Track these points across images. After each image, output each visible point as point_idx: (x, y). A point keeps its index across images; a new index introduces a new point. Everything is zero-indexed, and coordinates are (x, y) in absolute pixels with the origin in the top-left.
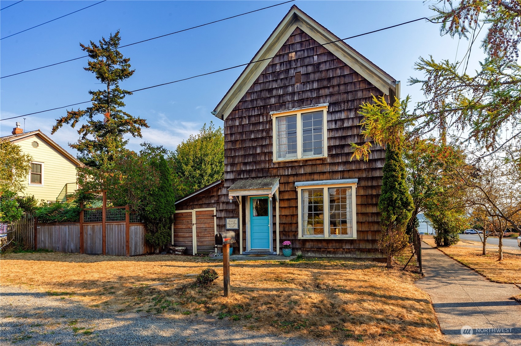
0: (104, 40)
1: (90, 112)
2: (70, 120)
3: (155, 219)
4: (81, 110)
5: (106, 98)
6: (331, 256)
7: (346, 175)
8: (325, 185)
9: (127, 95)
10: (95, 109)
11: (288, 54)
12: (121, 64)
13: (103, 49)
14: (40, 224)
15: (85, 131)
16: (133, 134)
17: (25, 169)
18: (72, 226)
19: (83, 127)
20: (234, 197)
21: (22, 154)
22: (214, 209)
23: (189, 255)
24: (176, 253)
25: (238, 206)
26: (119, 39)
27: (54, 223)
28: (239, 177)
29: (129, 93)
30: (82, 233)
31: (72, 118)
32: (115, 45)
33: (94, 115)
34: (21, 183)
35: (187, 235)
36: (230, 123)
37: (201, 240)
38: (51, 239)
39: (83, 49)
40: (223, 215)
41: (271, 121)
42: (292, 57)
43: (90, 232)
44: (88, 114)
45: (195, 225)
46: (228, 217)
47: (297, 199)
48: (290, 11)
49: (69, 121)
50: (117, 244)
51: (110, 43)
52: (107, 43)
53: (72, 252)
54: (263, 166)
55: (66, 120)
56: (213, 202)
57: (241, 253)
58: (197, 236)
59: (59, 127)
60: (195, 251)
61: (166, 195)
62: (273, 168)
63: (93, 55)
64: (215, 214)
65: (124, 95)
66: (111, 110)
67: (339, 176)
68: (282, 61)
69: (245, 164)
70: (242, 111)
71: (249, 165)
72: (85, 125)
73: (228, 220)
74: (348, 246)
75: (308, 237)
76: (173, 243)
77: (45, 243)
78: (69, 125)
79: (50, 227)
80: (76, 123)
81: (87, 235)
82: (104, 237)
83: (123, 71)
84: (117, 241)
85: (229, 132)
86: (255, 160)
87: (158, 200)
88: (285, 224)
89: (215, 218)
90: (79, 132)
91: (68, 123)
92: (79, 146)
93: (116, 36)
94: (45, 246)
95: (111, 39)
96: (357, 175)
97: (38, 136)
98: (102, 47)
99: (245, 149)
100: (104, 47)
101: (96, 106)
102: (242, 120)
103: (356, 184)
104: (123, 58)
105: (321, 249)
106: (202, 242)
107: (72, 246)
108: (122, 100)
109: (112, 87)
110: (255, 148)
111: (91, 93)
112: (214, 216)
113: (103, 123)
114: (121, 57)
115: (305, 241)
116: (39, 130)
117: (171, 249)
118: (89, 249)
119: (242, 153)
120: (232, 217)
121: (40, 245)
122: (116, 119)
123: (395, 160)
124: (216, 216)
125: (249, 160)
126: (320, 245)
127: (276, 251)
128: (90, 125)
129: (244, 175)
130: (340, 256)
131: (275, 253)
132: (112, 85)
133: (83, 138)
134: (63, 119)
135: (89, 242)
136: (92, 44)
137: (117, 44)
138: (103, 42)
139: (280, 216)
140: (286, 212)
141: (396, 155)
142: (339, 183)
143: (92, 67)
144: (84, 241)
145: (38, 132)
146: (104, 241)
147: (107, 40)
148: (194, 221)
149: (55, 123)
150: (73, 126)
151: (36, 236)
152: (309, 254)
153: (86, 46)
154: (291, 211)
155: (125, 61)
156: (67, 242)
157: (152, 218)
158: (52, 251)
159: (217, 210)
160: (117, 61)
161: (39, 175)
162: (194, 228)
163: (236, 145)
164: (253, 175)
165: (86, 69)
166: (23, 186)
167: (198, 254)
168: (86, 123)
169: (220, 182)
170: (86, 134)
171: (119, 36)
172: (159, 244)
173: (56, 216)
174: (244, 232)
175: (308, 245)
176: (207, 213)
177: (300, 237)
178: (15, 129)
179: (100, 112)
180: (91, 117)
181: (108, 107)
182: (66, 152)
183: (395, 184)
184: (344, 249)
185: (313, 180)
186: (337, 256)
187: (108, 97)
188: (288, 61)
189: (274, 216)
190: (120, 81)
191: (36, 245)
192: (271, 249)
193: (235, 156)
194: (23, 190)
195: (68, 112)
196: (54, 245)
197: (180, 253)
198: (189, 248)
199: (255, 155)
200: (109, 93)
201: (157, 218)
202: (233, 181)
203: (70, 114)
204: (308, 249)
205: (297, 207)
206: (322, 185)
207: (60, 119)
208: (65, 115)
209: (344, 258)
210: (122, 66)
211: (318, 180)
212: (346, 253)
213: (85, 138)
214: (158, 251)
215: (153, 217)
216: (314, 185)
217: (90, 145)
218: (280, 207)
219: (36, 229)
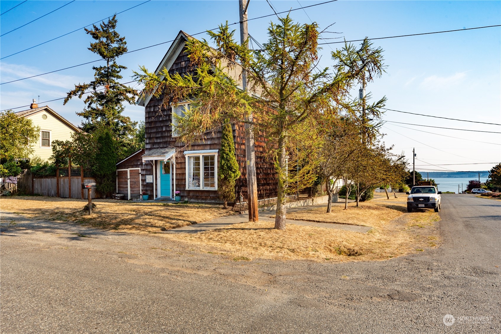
0: (103, 23)
1: (94, 85)
2: (77, 92)
3: (101, 175)
4: (86, 84)
5: (106, 73)
6: (204, 201)
7: (212, 147)
8: (200, 153)
9: (122, 70)
10: (97, 82)
11: (181, 62)
12: (118, 43)
13: (104, 31)
14: (36, 178)
15: (90, 101)
16: (129, 102)
17: (35, 137)
18: (52, 179)
19: (88, 98)
20: (146, 161)
21: (32, 126)
22: (140, 169)
23: (126, 200)
24: (116, 198)
25: (152, 167)
26: (116, 21)
27: (41, 177)
28: (153, 147)
29: (124, 68)
30: (58, 184)
31: (79, 91)
32: (113, 27)
33: (97, 87)
34: (32, 147)
35: (125, 186)
36: (148, 109)
37: (133, 190)
38: (41, 187)
39: (87, 32)
40: (144, 173)
41: (171, 108)
42: (183, 65)
43: (62, 183)
44: (92, 86)
45: (129, 180)
46: (147, 175)
47: (185, 162)
48: (179, 35)
49: (77, 94)
50: (77, 191)
51: (108, 25)
52: (106, 25)
53: (53, 196)
54: (166, 139)
55: (74, 93)
56: (139, 164)
57: (154, 199)
58: (131, 187)
59: (69, 99)
60: (129, 197)
61: (108, 158)
62: (172, 141)
63: (95, 36)
64: (140, 172)
65: (120, 70)
66: (110, 83)
67: (208, 147)
68: (177, 68)
69: (157, 138)
70: (155, 102)
71: (159, 139)
72: (89, 96)
73: (147, 176)
74: (212, 195)
75: (191, 189)
76: (117, 192)
77: (38, 190)
78: (77, 96)
79: (41, 179)
80: (82, 94)
81: (61, 185)
82: (70, 186)
83: (119, 48)
84: (77, 189)
85: (148, 116)
86: (162, 136)
87: (102, 162)
88: (178, 179)
89: (140, 174)
90: (85, 102)
91: (76, 95)
92: (85, 114)
93: (113, 19)
94: (38, 192)
95: (109, 23)
96: (218, 147)
97: (46, 110)
98: (103, 29)
99: (157, 128)
100: (105, 29)
101: (98, 80)
102: (155, 108)
103: (217, 153)
104: (120, 37)
105: (198, 196)
106: (133, 191)
107: (53, 192)
108: (119, 74)
109: (111, 63)
110: (162, 127)
111: (94, 68)
112: (139, 173)
113: (104, 94)
114: (118, 37)
115: (190, 191)
116: (47, 106)
117: (113, 196)
118: (62, 194)
119: (154, 130)
120: (150, 174)
121: (36, 192)
122: (115, 90)
123: (225, 139)
124: (140, 173)
125: (159, 136)
126: (198, 194)
127: (173, 198)
128: (93, 95)
129: (156, 146)
130: (209, 202)
131: (173, 199)
132: (111, 61)
133: (89, 107)
134: (72, 92)
135: (62, 189)
136: (95, 27)
137: (114, 26)
138: (103, 25)
139: (176, 174)
140: (179, 172)
141: (227, 136)
142: (208, 152)
143: (93, 48)
144: (59, 189)
145: (46, 107)
146: (70, 189)
147: (106, 23)
148: (129, 177)
149: (66, 96)
150: (80, 97)
151: (33, 186)
152: (192, 200)
153: (89, 30)
154: (182, 171)
155: (121, 40)
156: (50, 190)
157: (98, 175)
158: (42, 195)
159: (141, 170)
160: (115, 41)
161: (48, 140)
162: (129, 181)
163: (151, 126)
164: (161, 146)
165: (89, 49)
166: (33, 150)
167: (131, 199)
168: (90, 95)
169: (141, 150)
170: (90, 104)
171: (116, 19)
172: (104, 192)
173: (43, 172)
174: (156, 185)
175: (191, 194)
176: (136, 171)
177: (187, 188)
178: (32, 105)
179: (102, 85)
180: (94, 88)
181: (108, 80)
182: (68, 121)
183: (224, 155)
184: (211, 197)
185: (194, 150)
186: (207, 201)
187: (107, 71)
188: (181, 68)
189: (173, 174)
190: (116, 57)
191: (33, 191)
192: (171, 197)
193: (151, 133)
194: (32, 153)
195: (76, 86)
196: (43, 191)
197: (119, 198)
198: (126, 195)
199: (162, 132)
200: (108, 68)
201: (102, 174)
202: (150, 149)
203: (77, 87)
204: (191, 197)
205: (185, 168)
206: (198, 153)
207: (69, 92)
208: (74, 89)
209: (210, 203)
210: (119, 44)
211: (196, 150)
212: (212, 199)
213: (90, 107)
214: (105, 197)
215: (100, 173)
216: (194, 153)
217: (93, 113)
218: (176, 168)
219: (33, 181)
